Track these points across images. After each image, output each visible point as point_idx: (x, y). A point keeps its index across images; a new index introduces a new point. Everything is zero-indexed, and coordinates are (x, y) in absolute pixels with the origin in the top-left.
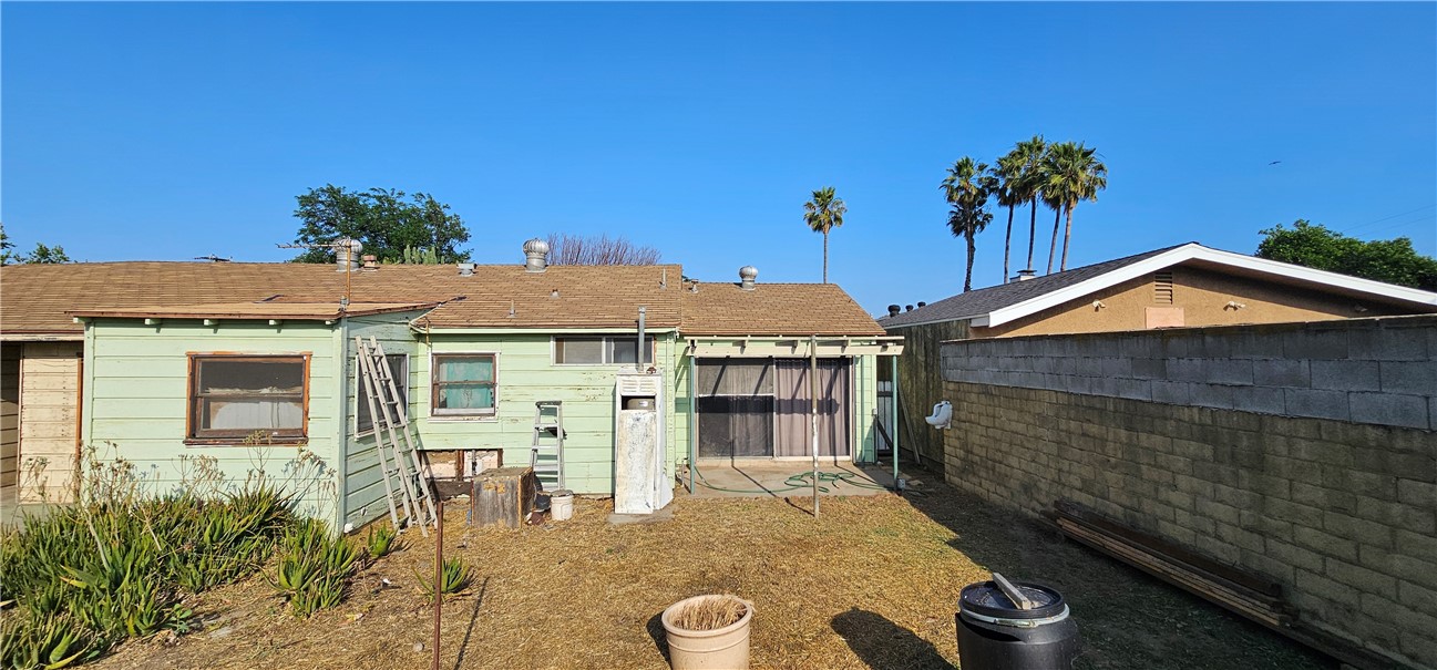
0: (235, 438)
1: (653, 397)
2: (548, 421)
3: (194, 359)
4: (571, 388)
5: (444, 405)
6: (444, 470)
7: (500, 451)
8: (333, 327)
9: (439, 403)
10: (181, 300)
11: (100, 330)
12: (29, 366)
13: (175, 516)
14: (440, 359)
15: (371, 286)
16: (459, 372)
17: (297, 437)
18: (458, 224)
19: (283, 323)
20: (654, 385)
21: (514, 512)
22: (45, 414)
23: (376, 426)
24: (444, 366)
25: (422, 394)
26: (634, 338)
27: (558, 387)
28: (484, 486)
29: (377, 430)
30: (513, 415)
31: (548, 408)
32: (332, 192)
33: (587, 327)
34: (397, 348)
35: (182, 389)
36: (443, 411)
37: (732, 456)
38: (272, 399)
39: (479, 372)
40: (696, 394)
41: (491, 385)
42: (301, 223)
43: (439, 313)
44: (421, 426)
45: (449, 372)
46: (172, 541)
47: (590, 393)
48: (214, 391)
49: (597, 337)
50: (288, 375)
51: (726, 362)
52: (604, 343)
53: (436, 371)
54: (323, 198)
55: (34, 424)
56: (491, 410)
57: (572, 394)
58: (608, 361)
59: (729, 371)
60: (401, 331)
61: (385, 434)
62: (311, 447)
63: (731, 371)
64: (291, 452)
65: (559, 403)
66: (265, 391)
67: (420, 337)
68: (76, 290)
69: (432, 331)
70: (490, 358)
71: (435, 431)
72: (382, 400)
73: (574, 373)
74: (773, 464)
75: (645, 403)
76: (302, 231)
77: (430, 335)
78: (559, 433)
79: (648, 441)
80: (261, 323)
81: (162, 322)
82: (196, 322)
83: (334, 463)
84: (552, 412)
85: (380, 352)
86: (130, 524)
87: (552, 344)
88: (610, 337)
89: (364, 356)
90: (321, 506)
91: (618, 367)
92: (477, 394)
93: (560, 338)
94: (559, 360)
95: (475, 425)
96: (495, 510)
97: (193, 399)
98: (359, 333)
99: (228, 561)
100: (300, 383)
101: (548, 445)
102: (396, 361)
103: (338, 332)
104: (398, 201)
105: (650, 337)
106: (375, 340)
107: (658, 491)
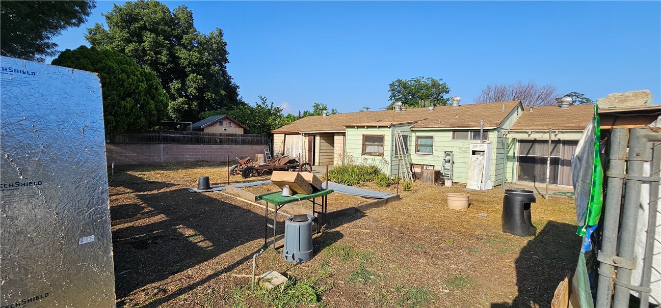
0: (370, 154)
1: (484, 151)
2: (448, 158)
3: (363, 135)
4: (457, 147)
5: (419, 151)
6: (417, 170)
7: (434, 166)
8: (390, 128)
9: (417, 150)
10: (360, 122)
11: (348, 129)
12: (336, 137)
13: (360, 168)
14: (418, 137)
15: (403, 116)
16: (423, 141)
17: (382, 155)
18: (445, 87)
19: (380, 127)
20: (485, 147)
21: (432, 181)
22: (338, 148)
23: (399, 154)
24: (419, 140)
25: (412, 148)
26: (479, 131)
27: (452, 147)
28: (424, 172)
29: (399, 155)
30: (438, 155)
31: (448, 154)
32: (399, 81)
33: (462, 127)
34: (406, 134)
35: (361, 142)
36: (418, 153)
37: (535, 182)
38: (377, 145)
39: (429, 142)
40: (516, 155)
41: (432, 146)
42: (390, 94)
43: (419, 124)
44: (412, 157)
45: (421, 141)
46: (359, 172)
47: (464, 149)
48: (367, 143)
49: (467, 131)
50: (380, 139)
51: (535, 141)
52: (469, 133)
53: (417, 141)
54: (397, 84)
55: (336, 150)
56: (431, 153)
57: (457, 150)
58: (471, 139)
59: (536, 146)
60: (407, 129)
61: (401, 157)
62: (384, 157)
63: (537, 146)
64: (380, 158)
65: (452, 152)
66: (376, 143)
67: (412, 131)
68: (341, 121)
69: (416, 129)
70: (431, 137)
71: (416, 159)
72: (400, 147)
73: (459, 143)
74: (557, 188)
75: (481, 153)
76: (391, 96)
77: (415, 130)
78: (451, 162)
79: (480, 166)
80: (375, 127)
81: (358, 127)
82: (363, 127)
83: (389, 160)
84: (449, 155)
85: (401, 134)
86: (354, 168)
87: (451, 133)
88: (471, 131)
89: (396, 136)
90: (386, 171)
91: (474, 141)
92: (428, 149)
93: (454, 131)
94: (453, 138)
95: (427, 158)
96: (427, 179)
97: (363, 144)
98: (395, 129)
99: (368, 177)
100: (383, 142)
101: (448, 166)
102: (405, 137)
103: (391, 129)
104: (422, 80)
105: (485, 131)
106: (400, 131)
107: (483, 183)
